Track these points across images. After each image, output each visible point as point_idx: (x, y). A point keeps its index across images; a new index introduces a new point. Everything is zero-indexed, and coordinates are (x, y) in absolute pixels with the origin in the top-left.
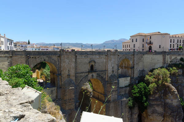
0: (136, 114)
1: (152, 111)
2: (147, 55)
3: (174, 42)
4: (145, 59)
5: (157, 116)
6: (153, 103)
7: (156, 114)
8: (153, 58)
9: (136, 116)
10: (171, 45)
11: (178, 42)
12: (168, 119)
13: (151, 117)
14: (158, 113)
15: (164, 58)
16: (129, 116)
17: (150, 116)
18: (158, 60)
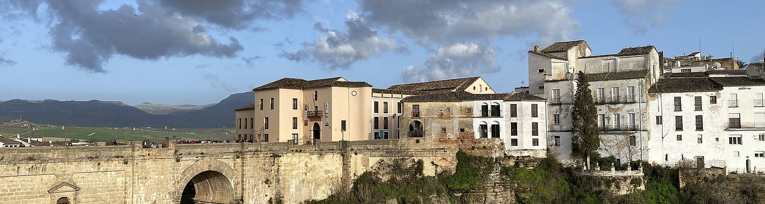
2: (290, 154)
3: (386, 111)
10: (376, 119)
11: (400, 112)
18: (327, 172)
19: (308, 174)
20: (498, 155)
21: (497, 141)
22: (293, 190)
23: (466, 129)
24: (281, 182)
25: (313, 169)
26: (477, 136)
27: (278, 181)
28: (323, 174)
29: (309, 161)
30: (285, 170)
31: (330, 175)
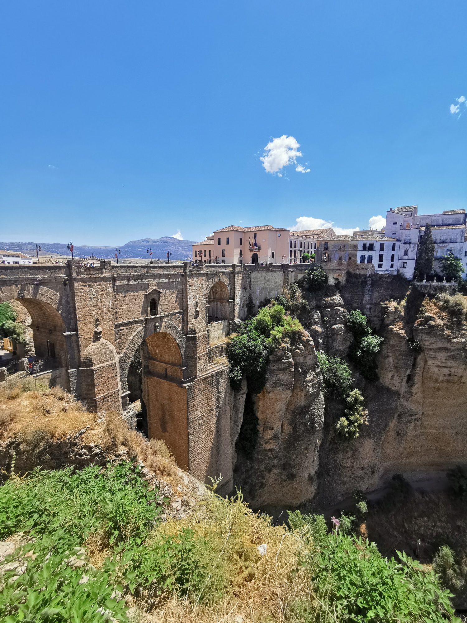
0: (243, 394)
1: (274, 383)
2: (257, 272)
3: (295, 247)
4: (252, 280)
5: (282, 390)
6: (275, 368)
7: (281, 388)
8: (267, 279)
9: (242, 400)
10: (291, 251)
11: (301, 247)
12: (299, 393)
13: (272, 395)
14: (285, 385)
15: (285, 278)
16: (232, 401)
17: (269, 392)
18: (276, 283)
19: (266, 284)
20: (370, 273)
21: (370, 265)
22: (258, 293)
23: (353, 258)
24: (252, 288)
25: (268, 281)
26: (359, 262)
27: (250, 287)
28: (273, 284)
29: (266, 276)
30: (254, 282)
31: (277, 284)
